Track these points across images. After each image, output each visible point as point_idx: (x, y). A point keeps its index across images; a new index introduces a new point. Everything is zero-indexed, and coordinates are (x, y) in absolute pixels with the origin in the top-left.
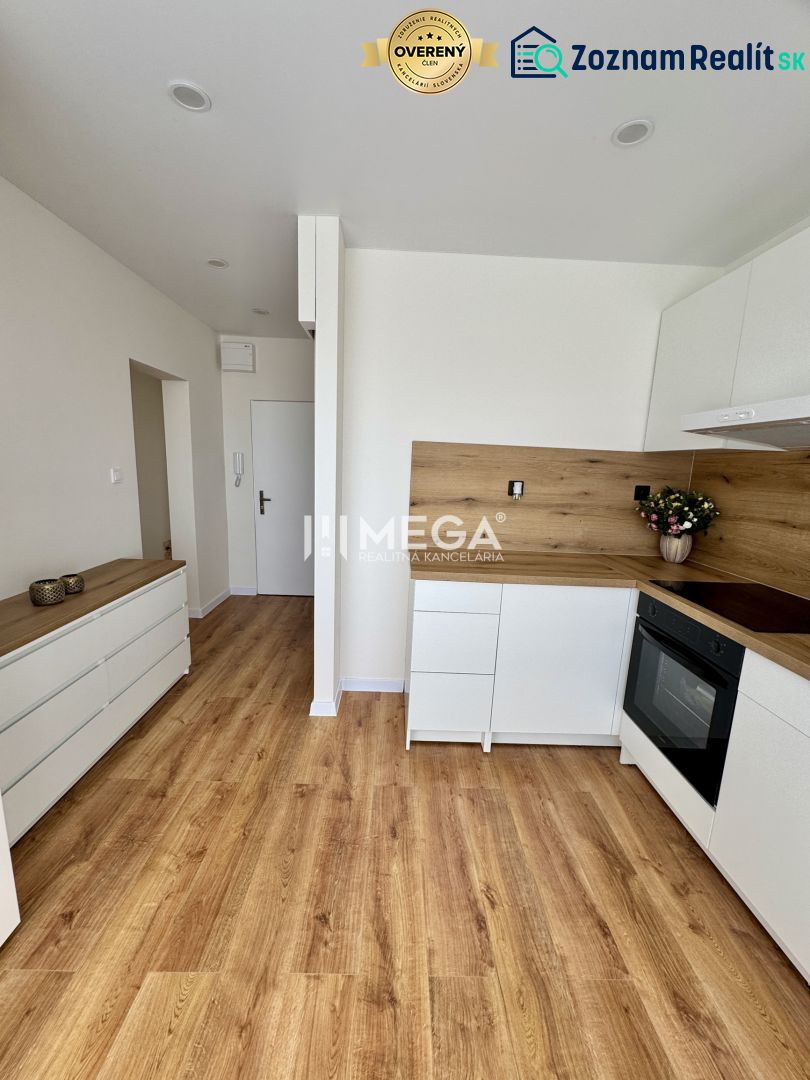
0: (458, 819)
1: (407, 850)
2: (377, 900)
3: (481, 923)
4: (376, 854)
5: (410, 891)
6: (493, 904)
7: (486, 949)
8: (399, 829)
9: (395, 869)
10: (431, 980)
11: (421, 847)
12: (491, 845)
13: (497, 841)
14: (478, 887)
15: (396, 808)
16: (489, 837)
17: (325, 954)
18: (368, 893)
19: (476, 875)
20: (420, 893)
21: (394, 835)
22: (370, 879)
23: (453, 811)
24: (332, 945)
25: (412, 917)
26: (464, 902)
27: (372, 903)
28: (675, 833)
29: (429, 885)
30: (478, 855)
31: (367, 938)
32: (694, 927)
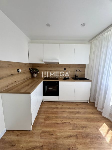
0: (50, 123)
1: (55, 132)
2: (64, 138)
3: (65, 123)
4: (56, 138)
5: (62, 132)
6: (63, 121)
7: (68, 123)
8: (51, 134)
9: (59, 134)
10: (73, 130)
11: (55, 130)
12: (55, 119)
13: (54, 118)
14: (60, 122)
15: (46, 134)
16: (53, 119)
17: (74, 147)
18: (63, 140)
19: (59, 122)
20: (63, 130)
21: (52, 134)
22: (61, 139)
23: (48, 124)
24: (73, 146)
25: (66, 132)
26: (63, 124)
27: (65, 139)
28: (53, 103)
29: (61, 129)
30: (56, 121)
31: (70, 139)
32: (63, 105)
